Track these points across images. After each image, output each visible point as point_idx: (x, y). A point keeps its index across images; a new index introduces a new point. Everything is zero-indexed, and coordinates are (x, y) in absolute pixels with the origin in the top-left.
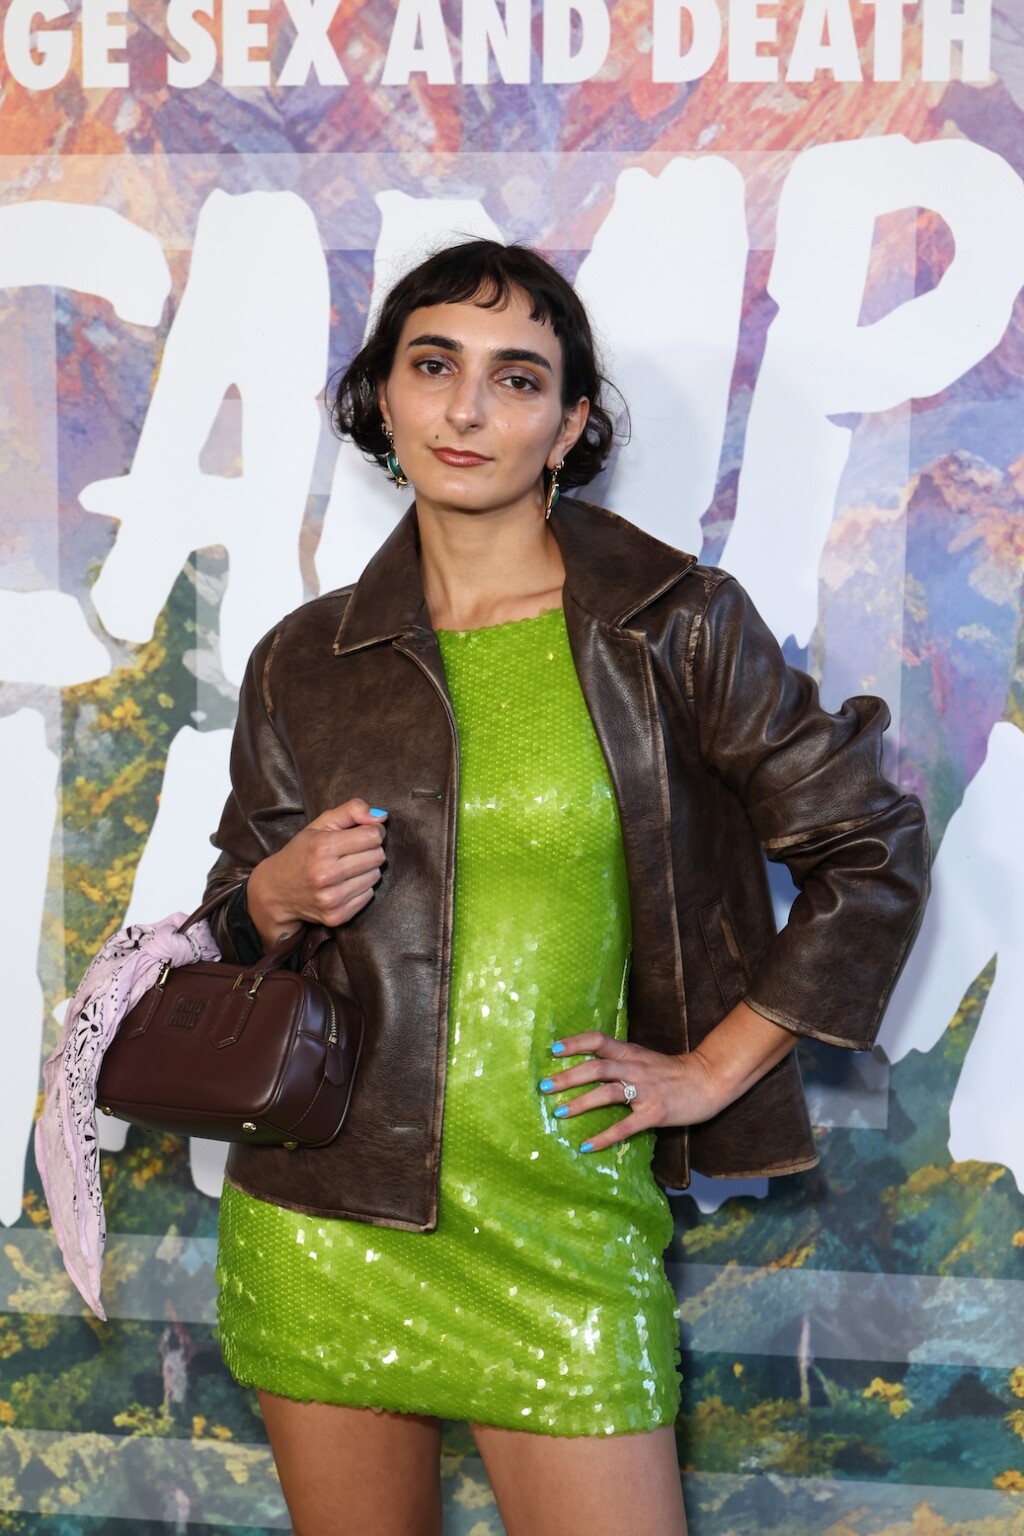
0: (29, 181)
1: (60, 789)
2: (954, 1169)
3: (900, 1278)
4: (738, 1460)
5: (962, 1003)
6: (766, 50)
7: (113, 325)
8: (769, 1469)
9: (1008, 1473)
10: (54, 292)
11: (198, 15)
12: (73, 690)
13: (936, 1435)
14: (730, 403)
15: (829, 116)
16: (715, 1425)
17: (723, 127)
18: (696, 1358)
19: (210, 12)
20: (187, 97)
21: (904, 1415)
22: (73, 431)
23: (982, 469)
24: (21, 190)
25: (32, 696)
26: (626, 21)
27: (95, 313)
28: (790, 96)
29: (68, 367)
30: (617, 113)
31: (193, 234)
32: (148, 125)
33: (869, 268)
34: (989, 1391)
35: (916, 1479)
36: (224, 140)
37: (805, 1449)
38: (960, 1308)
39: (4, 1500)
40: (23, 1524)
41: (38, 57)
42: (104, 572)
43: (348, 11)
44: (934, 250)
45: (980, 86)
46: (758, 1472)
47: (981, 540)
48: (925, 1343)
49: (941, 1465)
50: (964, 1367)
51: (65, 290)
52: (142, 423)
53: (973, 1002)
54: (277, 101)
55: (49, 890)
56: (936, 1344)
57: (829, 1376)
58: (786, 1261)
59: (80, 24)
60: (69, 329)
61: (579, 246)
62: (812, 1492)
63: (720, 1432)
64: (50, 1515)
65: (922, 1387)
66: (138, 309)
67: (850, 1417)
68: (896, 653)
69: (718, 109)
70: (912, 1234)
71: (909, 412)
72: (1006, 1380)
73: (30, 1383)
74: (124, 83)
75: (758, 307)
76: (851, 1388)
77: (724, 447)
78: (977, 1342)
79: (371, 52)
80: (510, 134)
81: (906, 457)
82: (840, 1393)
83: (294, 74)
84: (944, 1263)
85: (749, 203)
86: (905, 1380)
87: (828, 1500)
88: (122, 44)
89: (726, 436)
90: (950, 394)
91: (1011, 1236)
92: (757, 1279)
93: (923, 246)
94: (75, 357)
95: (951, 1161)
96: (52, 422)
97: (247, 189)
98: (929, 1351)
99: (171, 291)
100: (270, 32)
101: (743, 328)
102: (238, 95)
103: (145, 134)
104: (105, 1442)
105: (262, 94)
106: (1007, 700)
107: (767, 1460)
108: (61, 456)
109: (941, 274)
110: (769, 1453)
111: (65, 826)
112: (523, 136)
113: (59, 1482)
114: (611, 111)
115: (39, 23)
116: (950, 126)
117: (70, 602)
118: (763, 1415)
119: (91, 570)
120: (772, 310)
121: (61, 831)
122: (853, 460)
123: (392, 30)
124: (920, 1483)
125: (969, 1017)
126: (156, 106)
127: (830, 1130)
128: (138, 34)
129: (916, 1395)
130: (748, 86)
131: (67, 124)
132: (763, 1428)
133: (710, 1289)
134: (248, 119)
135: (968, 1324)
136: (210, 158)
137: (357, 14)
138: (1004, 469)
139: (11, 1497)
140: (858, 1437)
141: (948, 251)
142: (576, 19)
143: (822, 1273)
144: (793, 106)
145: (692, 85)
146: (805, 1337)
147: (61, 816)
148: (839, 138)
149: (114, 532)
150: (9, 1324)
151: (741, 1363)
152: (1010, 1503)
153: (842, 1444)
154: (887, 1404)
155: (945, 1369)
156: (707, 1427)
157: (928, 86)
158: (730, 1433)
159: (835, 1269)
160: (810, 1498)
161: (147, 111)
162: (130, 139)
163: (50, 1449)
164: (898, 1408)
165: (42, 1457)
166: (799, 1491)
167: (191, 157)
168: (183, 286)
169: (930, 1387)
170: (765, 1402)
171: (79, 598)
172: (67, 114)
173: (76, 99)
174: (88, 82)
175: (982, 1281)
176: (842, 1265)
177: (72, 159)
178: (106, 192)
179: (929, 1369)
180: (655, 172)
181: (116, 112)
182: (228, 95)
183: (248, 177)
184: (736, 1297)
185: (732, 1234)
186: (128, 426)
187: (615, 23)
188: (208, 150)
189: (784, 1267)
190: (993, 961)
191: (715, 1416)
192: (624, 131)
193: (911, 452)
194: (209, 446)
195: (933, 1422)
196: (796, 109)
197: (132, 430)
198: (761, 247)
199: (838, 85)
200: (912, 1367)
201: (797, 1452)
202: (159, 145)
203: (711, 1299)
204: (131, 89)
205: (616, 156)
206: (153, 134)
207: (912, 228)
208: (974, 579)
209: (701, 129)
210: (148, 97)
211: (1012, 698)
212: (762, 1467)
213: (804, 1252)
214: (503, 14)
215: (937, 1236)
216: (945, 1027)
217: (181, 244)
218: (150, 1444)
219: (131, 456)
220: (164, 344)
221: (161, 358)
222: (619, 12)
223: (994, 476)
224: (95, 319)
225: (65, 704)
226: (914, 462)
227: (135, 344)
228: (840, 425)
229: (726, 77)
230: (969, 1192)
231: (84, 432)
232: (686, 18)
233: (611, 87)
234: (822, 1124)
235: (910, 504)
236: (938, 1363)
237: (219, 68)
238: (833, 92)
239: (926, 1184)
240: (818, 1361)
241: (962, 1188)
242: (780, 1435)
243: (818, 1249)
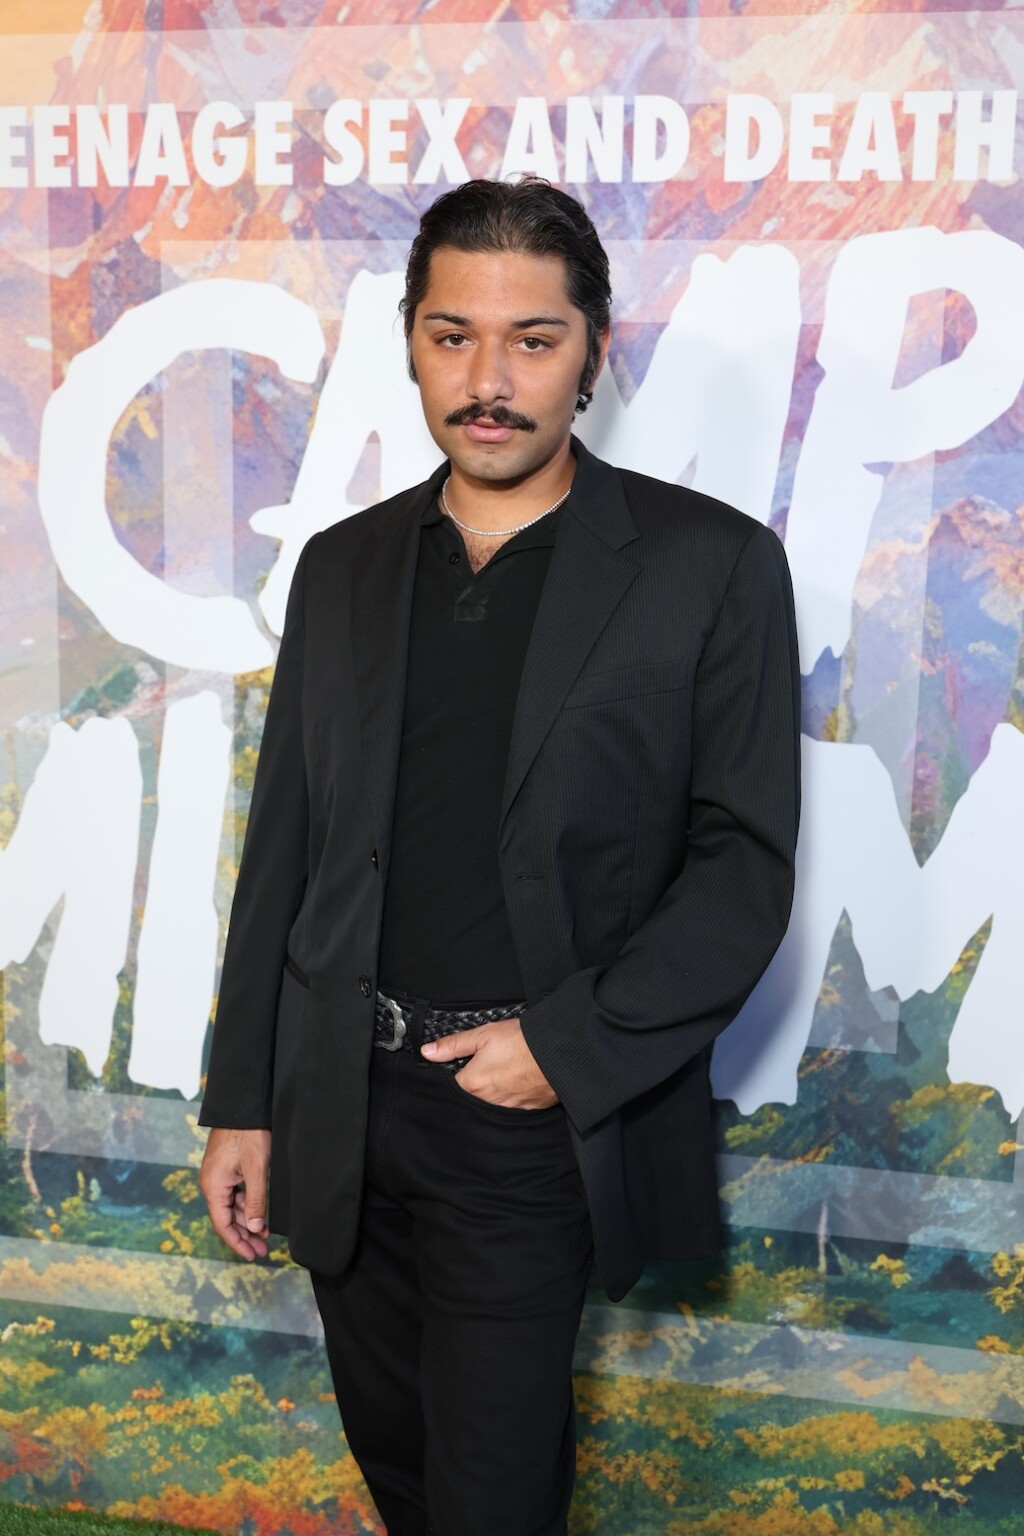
0: (212, 261)
1: (233, 756)
2: (951, 1089)
3: (903, 1175)
4: (766, 1314)
5: (963, 953)
6: (821, 154)
7: (278, 381)
8: (792, 1322)
9: (988, 1337)
10: (231, 353)
11: (350, 125)
12: (243, 677)
13: (931, 1303)
14: (783, 452)
15: (872, 211)
16: (748, 1284)
17: (783, 219)
18: (734, 1230)
19: (359, 122)
20: (339, 193)
21: (904, 1285)
22: (246, 467)
23: (994, 511)
24: (205, 269)
25: (210, 681)
26: (702, 129)
27: (264, 371)
28: (840, 193)
29: (241, 415)
30: (693, 208)
31: (343, 307)
32: (308, 216)
33: (903, 339)
34: (975, 1270)
35: (911, 1337)
36: (369, 229)
37: (821, 1309)
38: (953, 1202)
39: (184, 1312)
40: (198, 1332)
41: (220, 159)
42: (269, 582)
43: (472, 121)
44: (959, 325)
45: (1003, 185)
46: (783, 1324)
47: (991, 570)
48: (923, 1229)
49: (933, 1327)
50: (955, 1250)
51: (241, 352)
52: (301, 461)
53: (971, 953)
54: (412, 195)
55: (223, 836)
56: (931, 1230)
57: (843, 1250)
58: (810, 1156)
59: (253, 132)
60: (243, 384)
61: (659, 320)
62: (826, 1343)
63: (752, 1290)
64: (219, 1327)
65: (919, 1264)
66: (298, 368)
67: (859, 1284)
68: (915, 663)
69: (779, 204)
70: (915, 1140)
71: (933, 461)
72: (989, 1262)
73: (205, 1223)
74: (288, 179)
75: (808, 371)
76: (860, 1262)
77: (776, 489)
78: (966, 1230)
79: (491, 156)
80: (604, 225)
81: (929, 500)
82: (851, 1265)
83: (427, 174)
84: (941, 1164)
85: (802, 285)
86: (906, 1258)
87: (839, 1350)
88: (287, 148)
89: (778, 480)
90: (968, 447)
91: (998, 1145)
92: (785, 1170)
93: (949, 322)
94: (247, 407)
95: (949, 1082)
96: (229, 459)
97: (387, 270)
98: (926, 1235)
99: (326, 354)
100: (408, 138)
101: (795, 390)
102: (381, 191)
103: (306, 224)
104: (263, 1272)
105: (400, 190)
106: (1009, 705)
107: (790, 1315)
108: (236, 488)
109: (964, 345)
110: (792, 1310)
111: (237, 785)
112: (615, 227)
113: (225, 1301)
114: (688, 205)
115: (221, 131)
116: (976, 219)
117: (241, 607)
118: (788, 1279)
119: (259, 581)
120: (820, 375)
121: (233, 790)
122: (884, 502)
123: (507, 137)
124: (914, 1340)
125: (967, 966)
126: (314, 200)
127: (848, 1053)
128: (301, 140)
129: (914, 1270)
130: (805, 184)
131: (243, 215)
132: (787, 1289)
133: (747, 1176)
134: (389, 211)
135: (959, 1215)
136: (358, 244)
137: (479, 123)
138: (1012, 512)
139: (189, 1311)
140: (865, 1301)
141: (971, 326)
142: (661, 128)
143: (839, 1167)
144: (841, 201)
145: (757, 184)
146: (824, 1219)
147: (233, 777)
148: (881, 229)
149: (277, 550)
150: (189, 1176)
151: (771, 1237)
152: (989, 1362)
153: (852, 1306)
154: (890, 1275)
155: (939, 1250)
156: (742, 1286)
157: (958, 186)
158: (761, 1291)
159: (850, 1164)
160: (824, 1348)
161: (307, 204)
162: (293, 228)
163: (220, 1275)
164: (900, 1280)
165: (214, 1281)
166: (816, 1341)
167: (341, 245)
168: (335, 349)
169: (926, 1264)
170: (789, 1269)
171: (248, 602)
172: (243, 207)
173: (250, 194)
174: (260, 180)
175: (972, 1181)
176: (857, 1162)
177: (247, 244)
178: (273, 272)
179: (925, 1250)
180: (724, 257)
181: (282, 205)
182: (373, 191)
183: (389, 260)
184: (768, 1183)
185: (766, 1132)
186: (289, 464)
187: (694, 131)
188: (357, 236)
189: (808, 1161)
190: (990, 921)
191: (748, 1278)
192: (700, 223)
193: (934, 496)
194: (354, 481)
195: (927, 1293)
196: (845, 204)
197: (293, 467)
198: (812, 321)
199: (881, 184)
200: (912, 1248)
201: (815, 1310)
202: (316, 233)
203: (747, 1184)
204: (295, 186)
205: (692, 243)
206: (312, 224)
207: (941, 306)
208: (983, 603)
209: (763, 222)
210: (308, 193)
211: (1013, 703)
212: (786, 1321)
213: (824, 1150)
214: (600, 123)
215: (935, 1142)
216: (947, 973)
217: (333, 315)
218: (297, 1276)
219: (291, 488)
220: (319, 396)
221: (316, 408)
222: (697, 121)
223: (1004, 517)
224: (264, 376)
225: (237, 688)
226: (936, 504)
227: (295, 397)
228: (874, 472)
229: (786, 177)
230: (964, 1108)
231: (254, 468)
232: (754, 125)
233: (689, 185)
234: (842, 1047)
235: (931, 539)
236: (933, 1245)
237: (366, 169)
238: (877, 190)
239: (927, 1100)
240: (835, 1240)
241: (958, 1104)
242: (801, 1295)
243: (836, 1149)
